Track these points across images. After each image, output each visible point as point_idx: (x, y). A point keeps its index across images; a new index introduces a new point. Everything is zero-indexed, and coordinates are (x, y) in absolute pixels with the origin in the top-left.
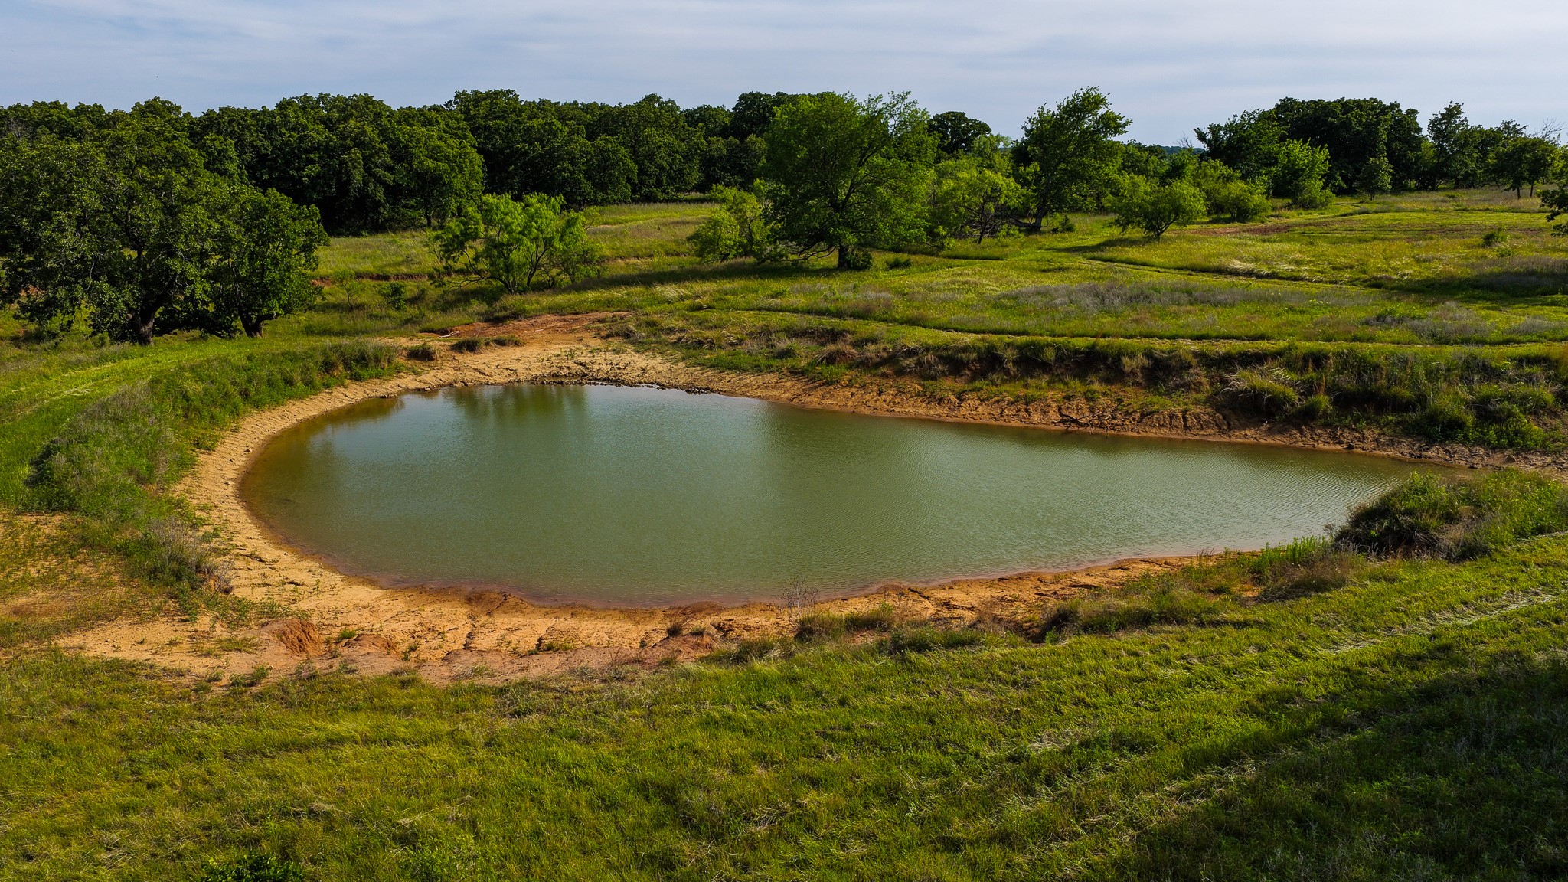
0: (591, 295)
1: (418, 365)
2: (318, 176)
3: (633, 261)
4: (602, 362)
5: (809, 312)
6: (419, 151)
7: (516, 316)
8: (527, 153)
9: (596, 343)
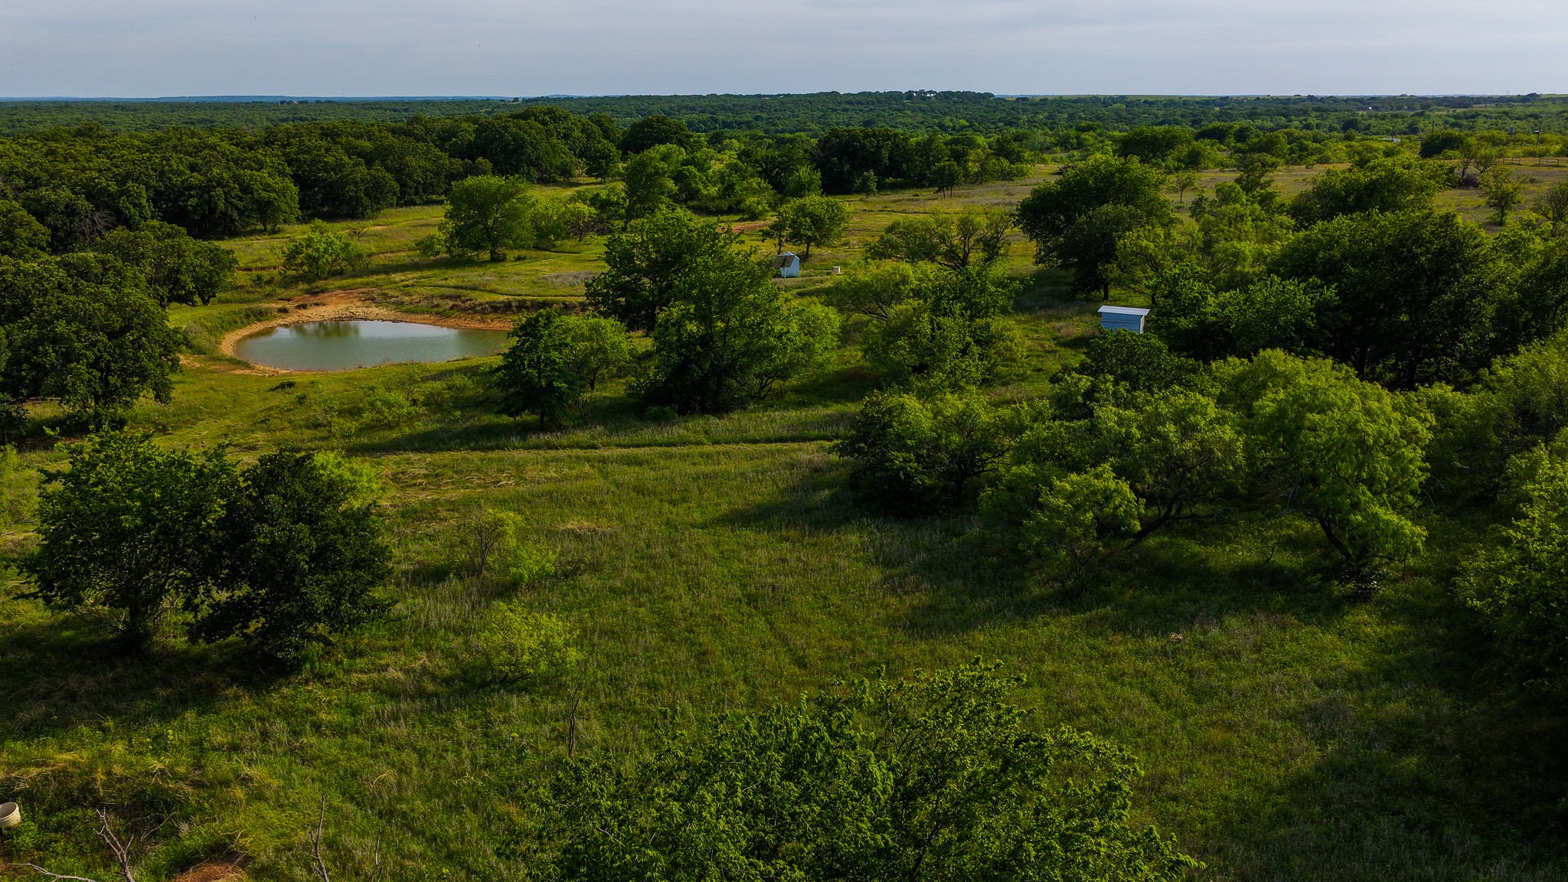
0: (359, 280)
1: (282, 314)
2: (197, 205)
3: (389, 255)
4: (360, 311)
5: (455, 287)
6: (257, 186)
7: (323, 291)
8: (326, 179)
9: (359, 304)
